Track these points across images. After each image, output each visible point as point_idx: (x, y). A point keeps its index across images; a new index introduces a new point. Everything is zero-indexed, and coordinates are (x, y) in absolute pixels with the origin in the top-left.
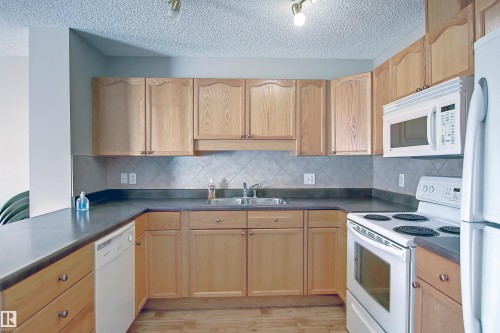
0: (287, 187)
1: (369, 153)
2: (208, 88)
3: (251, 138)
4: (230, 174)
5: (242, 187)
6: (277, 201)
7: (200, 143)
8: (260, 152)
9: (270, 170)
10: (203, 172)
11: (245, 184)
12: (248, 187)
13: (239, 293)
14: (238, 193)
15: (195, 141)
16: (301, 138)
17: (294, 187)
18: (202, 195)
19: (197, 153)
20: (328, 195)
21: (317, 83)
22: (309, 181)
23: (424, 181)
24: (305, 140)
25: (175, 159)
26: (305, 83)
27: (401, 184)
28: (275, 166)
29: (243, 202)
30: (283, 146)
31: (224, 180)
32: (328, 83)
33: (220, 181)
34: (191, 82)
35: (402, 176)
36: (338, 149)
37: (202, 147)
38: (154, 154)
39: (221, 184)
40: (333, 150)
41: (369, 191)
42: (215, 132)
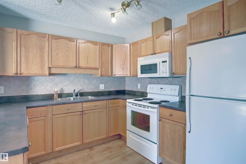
0: (92, 91)
1: (129, 76)
2: (56, 40)
3: (79, 68)
4: (65, 86)
5: (72, 92)
6: (90, 97)
7: (52, 69)
8: (80, 74)
9: (85, 83)
10: (50, 85)
11: (74, 90)
12: (76, 91)
13: (79, 143)
14: (70, 95)
15: (50, 68)
16: (102, 68)
17: (96, 91)
18: (50, 97)
19: (50, 74)
20: (110, 93)
21: (108, 45)
22: (102, 87)
23: (149, 86)
24: (103, 69)
25: (32, 78)
26: (103, 44)
27: (139, 88)
28: (87, 81)
29: (74, 99)
30: (93, 72)
31: (62, 89)
32: (112, 46)
33: (59, 89)
34: (47, 36)
35: (139, 85)
36: (116, 74)
37: (53, 71)
38: (23, 75)
39: (60, 91)
40: (114, 74)
41: (124, 91)
42: (61, 64)
